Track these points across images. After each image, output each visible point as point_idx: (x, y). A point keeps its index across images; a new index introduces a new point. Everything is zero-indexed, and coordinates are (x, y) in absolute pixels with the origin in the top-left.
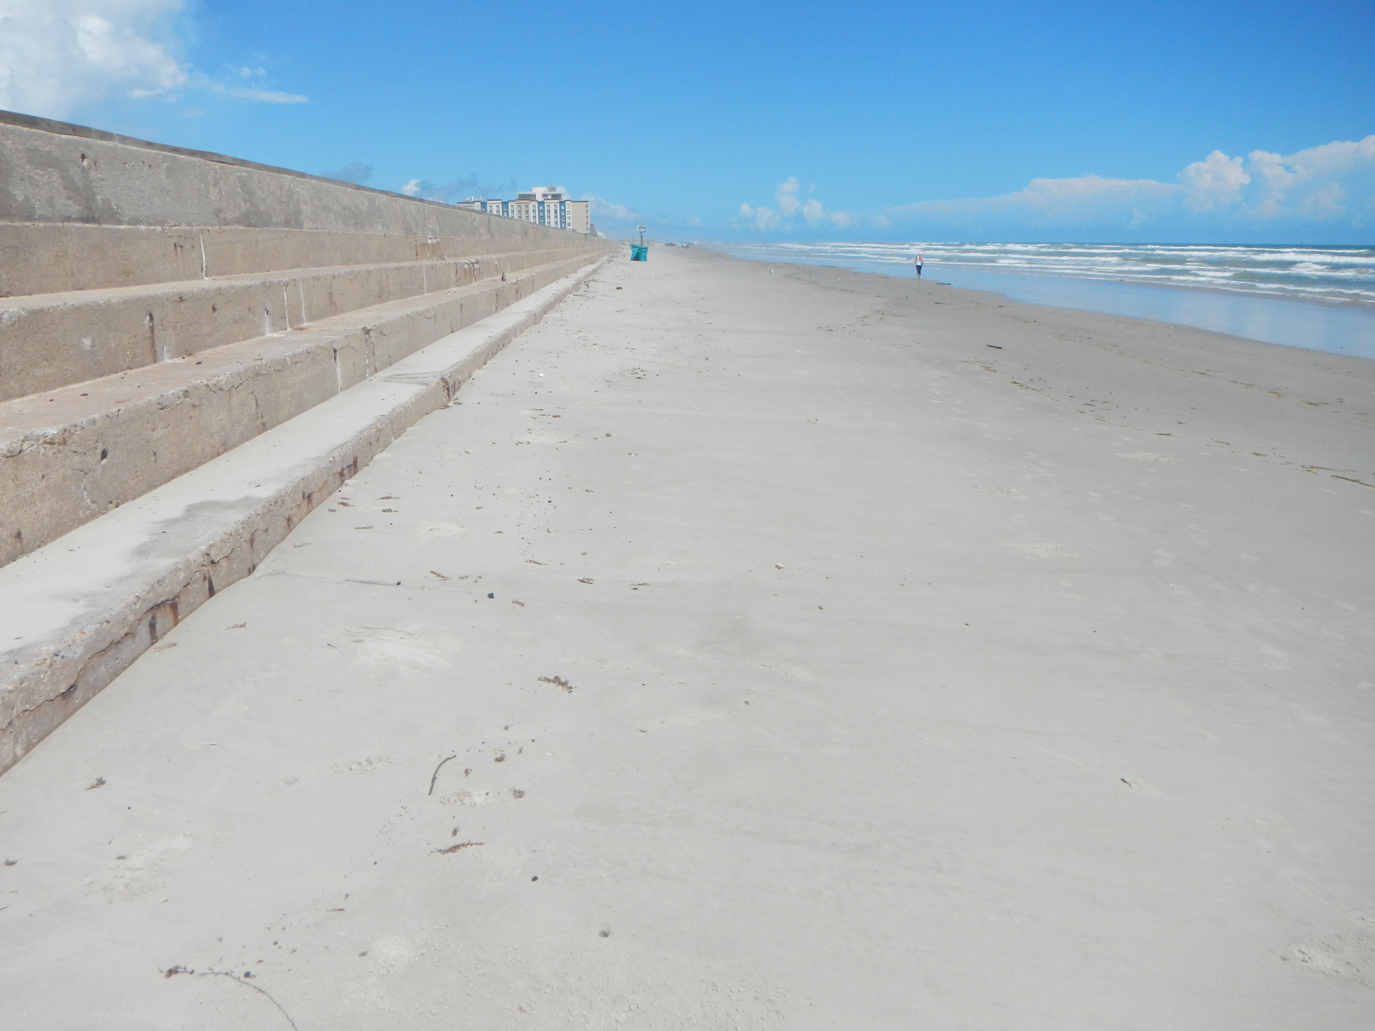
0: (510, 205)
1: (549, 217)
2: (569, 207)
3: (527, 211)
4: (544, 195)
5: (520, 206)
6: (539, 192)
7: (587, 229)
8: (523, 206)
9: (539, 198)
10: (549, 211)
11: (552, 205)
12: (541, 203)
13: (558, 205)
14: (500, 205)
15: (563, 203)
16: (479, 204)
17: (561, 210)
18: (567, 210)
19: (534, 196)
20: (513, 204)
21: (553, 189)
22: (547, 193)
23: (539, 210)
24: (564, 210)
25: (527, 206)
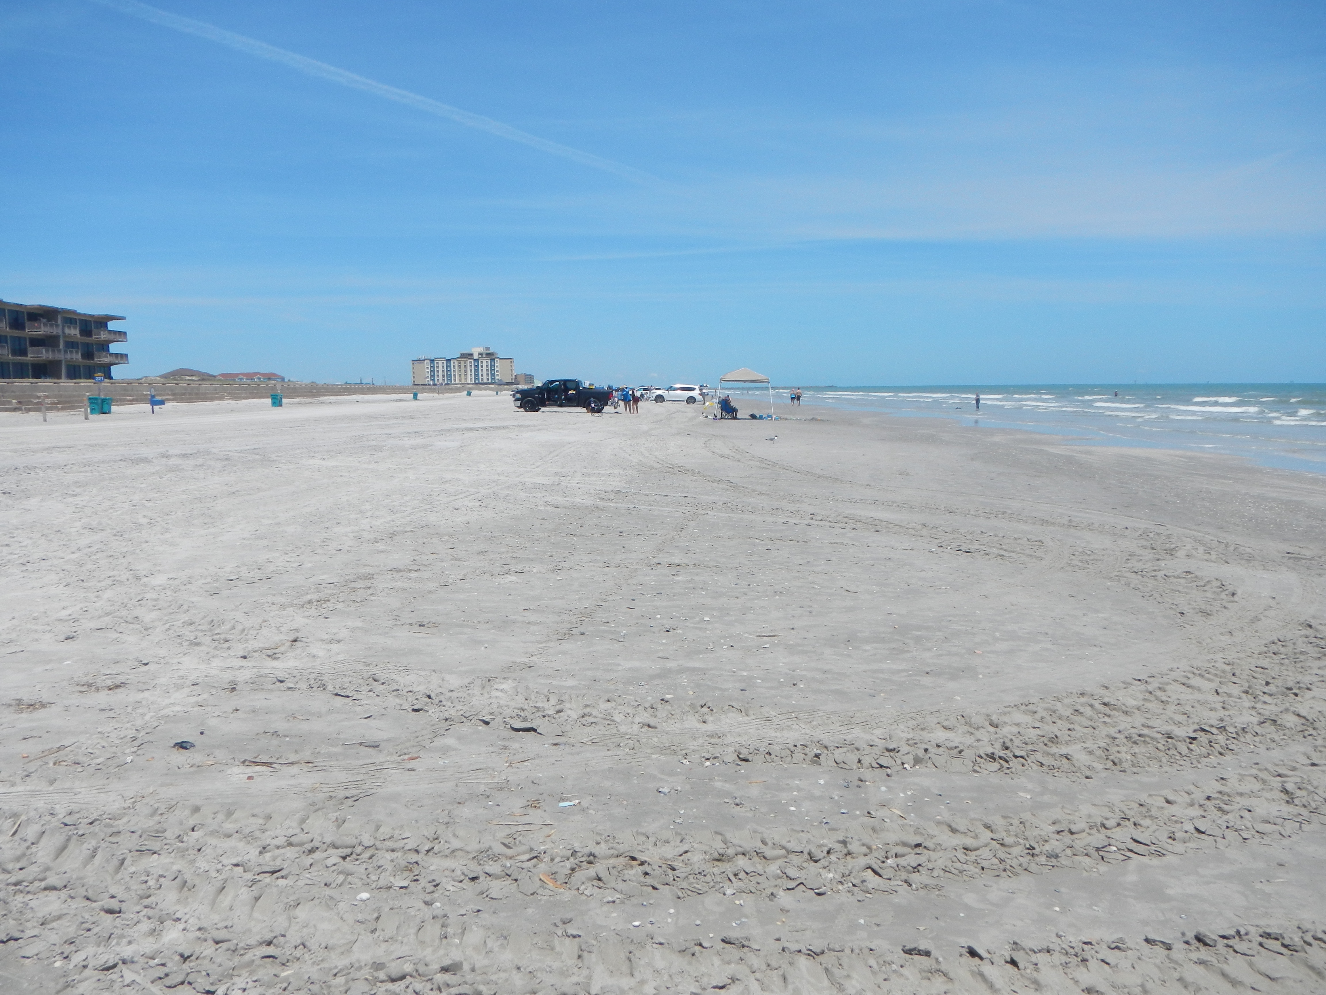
0: (452, 362)
1: (482, 370)
2: (497, 363)
3: (465, 366)
4: (480, 354)
5: (460, 363)
6: (476, 351)
7: (512, 379)
8: (462, 363)
9: (476, 357)
10: (482, 366)
11: (485, 363)
12: (475, 360)
13: (489, 361)
14: (445, 362)
15: (492, 360)
16: (429, 361)
17: (491, 365)
18: (496, 365)
19: (472, 355)
20: (456, 361)
21: (488, 349)
22: (483, 352)
23: (475, 366)
24: (494, 365)
25: (465, 363)
